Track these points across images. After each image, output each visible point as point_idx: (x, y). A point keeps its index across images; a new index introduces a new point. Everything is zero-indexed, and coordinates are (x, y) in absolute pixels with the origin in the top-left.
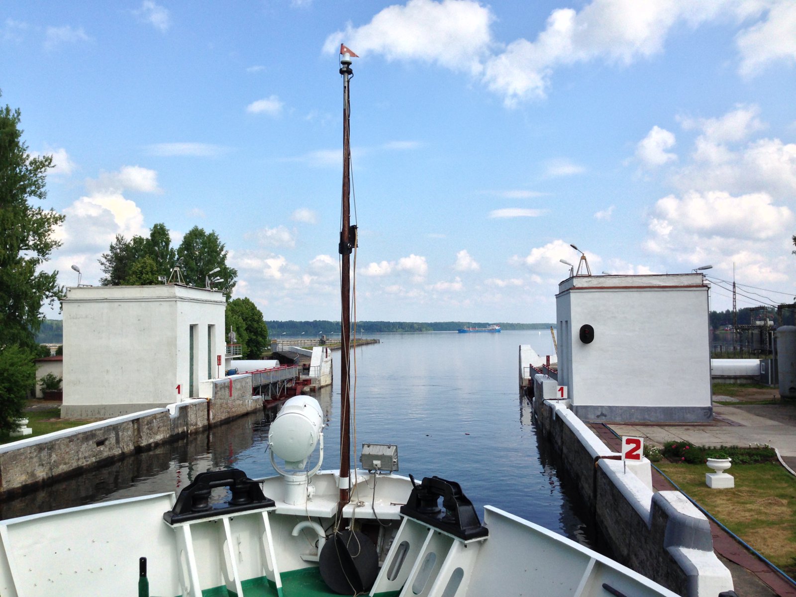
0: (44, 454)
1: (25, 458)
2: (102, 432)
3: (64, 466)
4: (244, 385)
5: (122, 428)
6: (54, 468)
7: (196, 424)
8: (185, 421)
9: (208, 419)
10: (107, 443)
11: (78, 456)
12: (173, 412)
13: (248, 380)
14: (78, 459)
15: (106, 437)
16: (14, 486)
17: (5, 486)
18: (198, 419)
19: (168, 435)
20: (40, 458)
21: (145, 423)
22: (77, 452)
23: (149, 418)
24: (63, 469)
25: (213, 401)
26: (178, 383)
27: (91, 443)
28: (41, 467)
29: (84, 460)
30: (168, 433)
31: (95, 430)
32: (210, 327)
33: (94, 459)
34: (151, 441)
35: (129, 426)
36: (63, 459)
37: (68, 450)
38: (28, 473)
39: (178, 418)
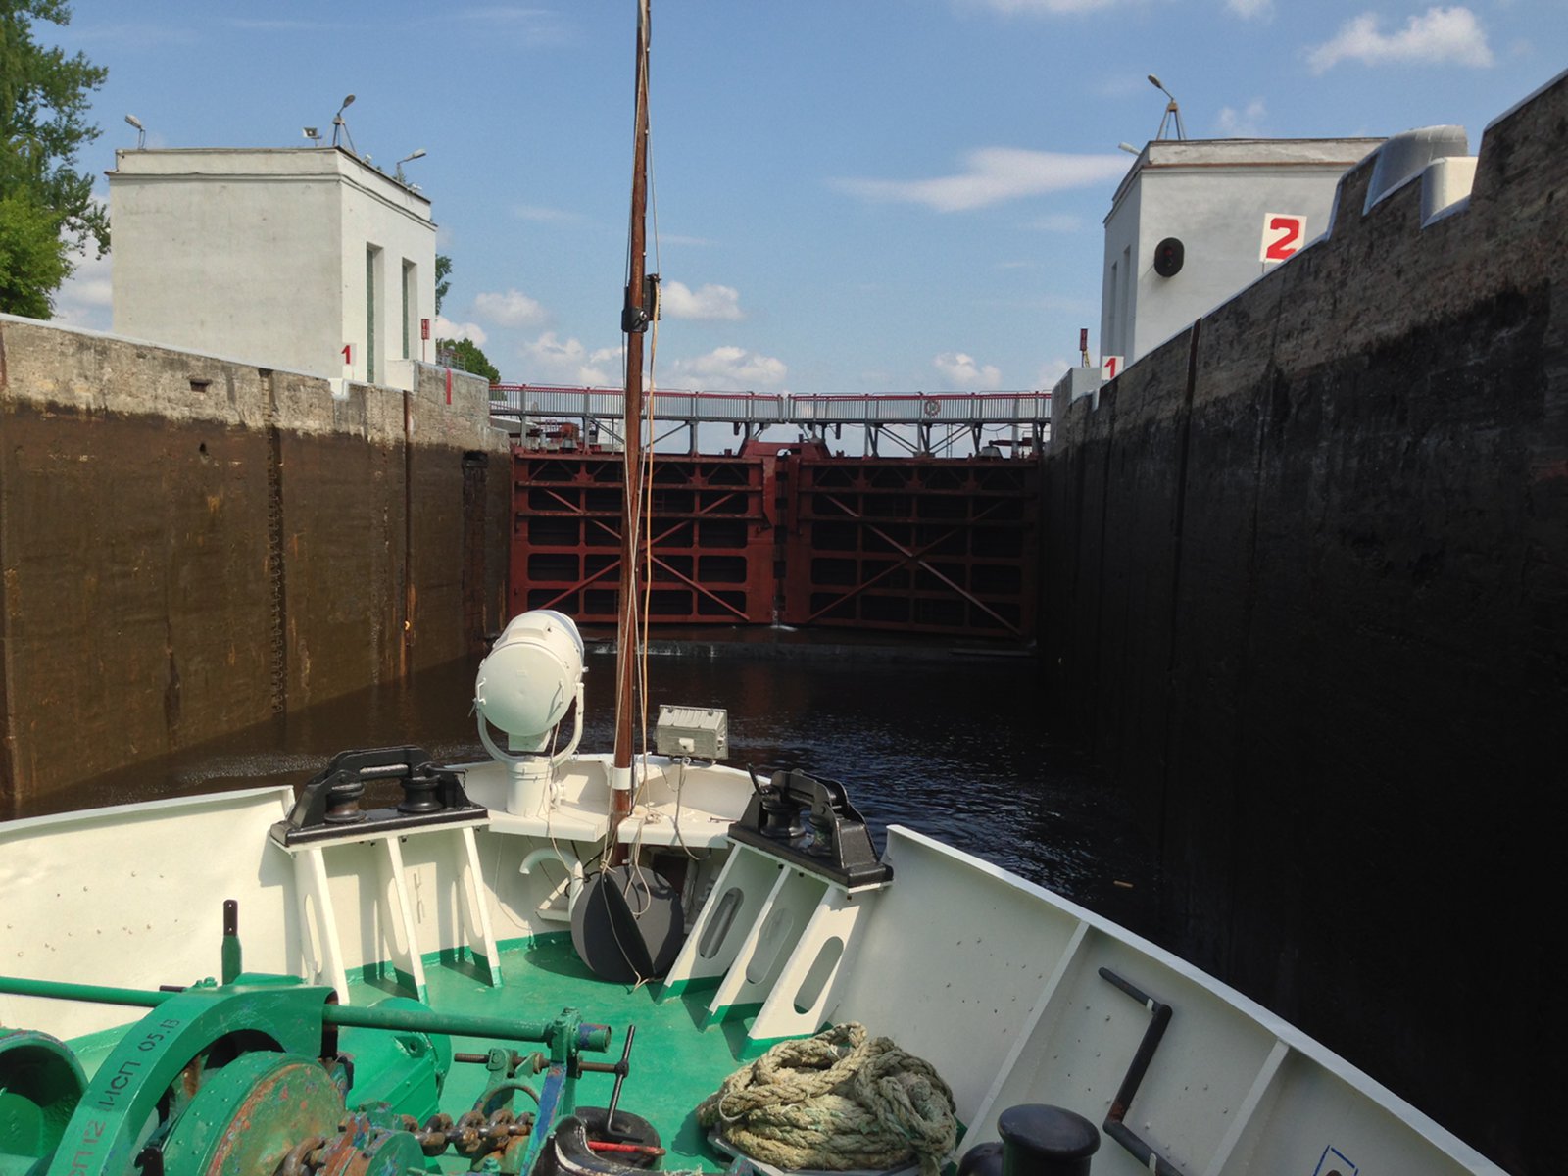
0: (89, 357)
1: (52, 350)
2: (201, 364)
3: (129, 398)
4: (474, 393)
5: (239, 374)
6: (109, 393)
7: (382, 430)
8: (360, 416)
9: (406, 429)
10: (210, 389)
11: (155, 390)
12: (339, 390)
13: (482, 387)
14: (156, 398)
15: (209, 377)
16: (30, 394)
17: (12, 386)
18: (387, 421)
19: (328, 428)
20: (81, 361)
21: (285, 384)
22: (154, 384)
23: (291, 378)
24: (127, 404)
25: (415, 398)
26: (346, 341)
27: (181, 377)
28: (83, 379)
29: (167, 404)
30: (329, 425)
31: (188, 355)
32: (407, 266)
33: (186, 411)
34: (297, 424)
35: (253, 377)
36: (127, 383)
37: (135, 370)
38: (58, 381)
39: (347, 404)
